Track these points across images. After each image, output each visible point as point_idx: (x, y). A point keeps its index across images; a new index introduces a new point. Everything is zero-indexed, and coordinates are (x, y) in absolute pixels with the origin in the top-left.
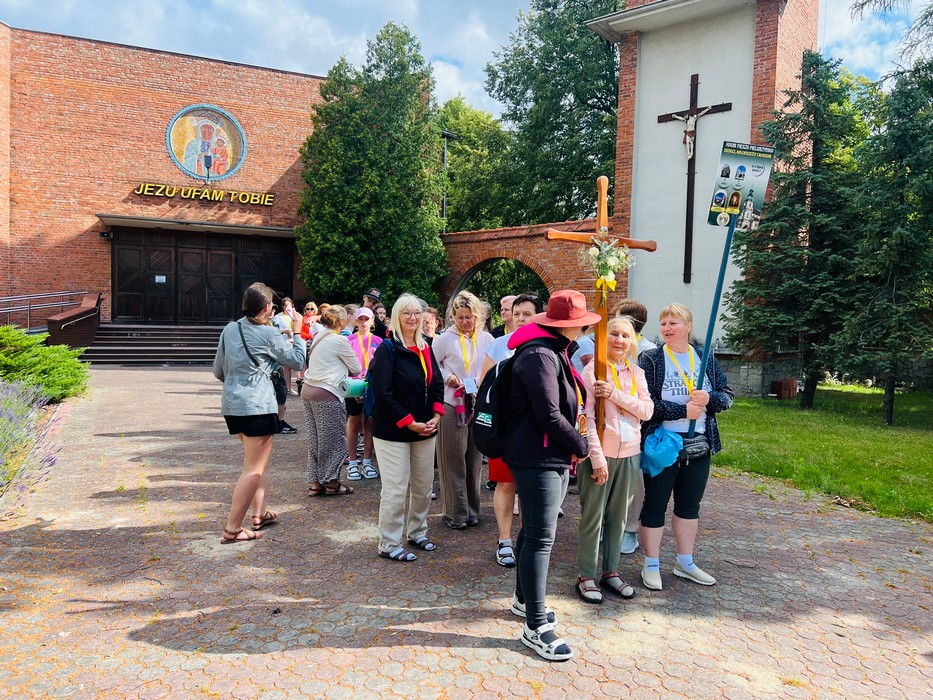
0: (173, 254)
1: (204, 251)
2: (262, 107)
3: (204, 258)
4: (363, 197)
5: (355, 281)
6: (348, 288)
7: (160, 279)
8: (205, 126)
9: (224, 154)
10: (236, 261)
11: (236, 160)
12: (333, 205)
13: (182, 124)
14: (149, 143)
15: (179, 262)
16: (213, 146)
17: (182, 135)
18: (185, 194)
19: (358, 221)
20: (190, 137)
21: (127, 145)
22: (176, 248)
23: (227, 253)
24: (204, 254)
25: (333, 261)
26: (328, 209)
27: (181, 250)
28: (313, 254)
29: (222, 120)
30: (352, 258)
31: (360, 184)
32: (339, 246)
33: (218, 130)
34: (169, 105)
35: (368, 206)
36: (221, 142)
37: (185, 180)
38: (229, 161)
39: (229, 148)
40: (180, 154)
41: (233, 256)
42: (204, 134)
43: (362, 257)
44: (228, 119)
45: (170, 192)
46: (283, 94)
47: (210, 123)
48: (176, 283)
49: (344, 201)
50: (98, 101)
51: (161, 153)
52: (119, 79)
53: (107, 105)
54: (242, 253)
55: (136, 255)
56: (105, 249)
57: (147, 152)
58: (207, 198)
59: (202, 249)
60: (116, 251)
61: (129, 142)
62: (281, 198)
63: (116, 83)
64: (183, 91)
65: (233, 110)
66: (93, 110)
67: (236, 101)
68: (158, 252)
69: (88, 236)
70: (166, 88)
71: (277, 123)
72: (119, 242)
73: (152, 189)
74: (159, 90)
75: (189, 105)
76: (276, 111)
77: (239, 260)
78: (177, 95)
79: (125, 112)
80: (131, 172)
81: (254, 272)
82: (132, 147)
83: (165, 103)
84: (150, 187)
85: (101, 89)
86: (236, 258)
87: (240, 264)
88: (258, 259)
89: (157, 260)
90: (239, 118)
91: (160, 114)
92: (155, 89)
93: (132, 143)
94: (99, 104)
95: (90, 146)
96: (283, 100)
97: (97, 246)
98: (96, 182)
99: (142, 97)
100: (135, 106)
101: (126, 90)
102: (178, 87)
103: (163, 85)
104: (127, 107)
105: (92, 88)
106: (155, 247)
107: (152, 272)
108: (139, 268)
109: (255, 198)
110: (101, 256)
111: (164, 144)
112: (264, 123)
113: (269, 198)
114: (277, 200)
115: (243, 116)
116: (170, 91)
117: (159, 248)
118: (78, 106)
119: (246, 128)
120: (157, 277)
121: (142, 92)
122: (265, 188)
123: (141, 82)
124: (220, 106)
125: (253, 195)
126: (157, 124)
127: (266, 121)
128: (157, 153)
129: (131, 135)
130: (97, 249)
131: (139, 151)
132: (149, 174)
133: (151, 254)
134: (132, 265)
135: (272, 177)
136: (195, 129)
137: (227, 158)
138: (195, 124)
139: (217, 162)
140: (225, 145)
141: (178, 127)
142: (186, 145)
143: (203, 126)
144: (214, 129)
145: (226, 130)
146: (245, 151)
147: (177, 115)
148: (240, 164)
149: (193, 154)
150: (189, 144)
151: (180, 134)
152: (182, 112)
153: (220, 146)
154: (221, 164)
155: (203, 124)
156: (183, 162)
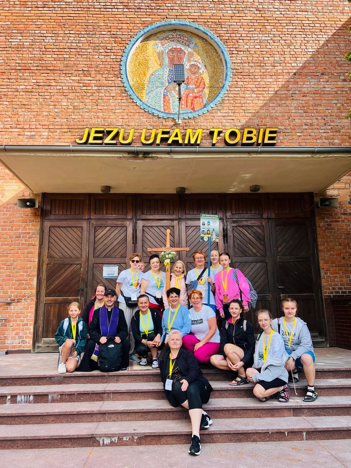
0: (130, 231)
3: (176, 234)
7: (110, 272)
8: (173, 50)
9: (199, 83)
10: (226, 237)
13: (142, 50)
14: (99, 77)
15: (139, 244)
17: (143, 65)
18: (147, 138)
20: (154, 65)
22: (135, 221)
24: (176, 228)
27: (141, 224)
29: (196, 40)
33: (191, 54)
34: (125, 26)
36: (195, 68)
37: (146, 122)
38: (206, 91)
39: (206, 75)
40: (141, 87)
42: (171, 60)
45: (125, 138)
47: (179, 46)
50: (36, 32)
51: (113, 88)
52: (64, 3)
53: (47, 35)
54: (234, 222)
55: (76, 236)
56: (32, 229)
57: (96, 88)
58: (178, 140)
59: (172, 220)
60: (46, 231)
61: (73, 78)
62: (287, 134)
63: (59, 9)
64: (143, 7)
65: (210, 23)
66: (28, 44)
67: (213, 12)
68: (108, 228)
69: (10, 211)
70: (122, 7)
71: (272, 33)
72: (52, 217)
73: (101, 135)
74: (113, 10)
75: (151, 24)
76: (269, 18)
77: (230, 234)
78: (136, 13)
79: (69, 41)
80: (73, 117)
81: (254, 251)
82: (77, 84)
83: (120, 25)
84: (97, 132)
85: (41, 18)
86: (224, 230)
87: (231, 240)
88: (259, 230)
89: (105, 242)
90: (219, 32)
91: (113, 39)
92: (108, 10)
93: (76, 78)
94: (37, 35)
95: (21, 87)
96: (277, 4)
97: (20, 226)
98: (26, 133)
99: (91, 21)
100: (82, 33)
101: (72, 15)
102: (137, 5)
103: (118, 4)
104: (71, 35)
105: (29, 18)
106: (103, 223)
107: (98, 260)
108: (79, 256)
109: (250, 135)
110: (25, 241)
111: (119, 75)
112: (254, 35)
113: (271, 132)
114: (281, 138)
115: (223, 29)
116: (127, 10)
117: (109, 222)
118: (10, 40)
119: (228, 44)
120: (104, 268)
121: (91, 16)
122: (262, 122)
123: (91, 4)
124: (192, 20)
125: (246, 130)
126: (109, 51)
127: (256, 32)
128: (108, 88)
129: (75, 68)
130: (20, 231)
131: (85, 88)
132: (98, 118)
133: (97, 233)
134: (69, 252)
135: (271, 105)
136: (160, 55)
137: (204, 88)
138: (160, 48)
139: (191, 95)
140: (201, 71)
141: (136, 55)
142: (148, 75)
143: (171, 50)
144: (185, 53)
145: (201, 52)
146: (230, 74)
147: (136, 37)
148: (224, 91)
149: (157, 87)
150: (152, 75)
151: (140, 64)
152: (142, 33)
153: (194, 73)
154: (196, 97)
155: (170, 48)
156: (144, 98)
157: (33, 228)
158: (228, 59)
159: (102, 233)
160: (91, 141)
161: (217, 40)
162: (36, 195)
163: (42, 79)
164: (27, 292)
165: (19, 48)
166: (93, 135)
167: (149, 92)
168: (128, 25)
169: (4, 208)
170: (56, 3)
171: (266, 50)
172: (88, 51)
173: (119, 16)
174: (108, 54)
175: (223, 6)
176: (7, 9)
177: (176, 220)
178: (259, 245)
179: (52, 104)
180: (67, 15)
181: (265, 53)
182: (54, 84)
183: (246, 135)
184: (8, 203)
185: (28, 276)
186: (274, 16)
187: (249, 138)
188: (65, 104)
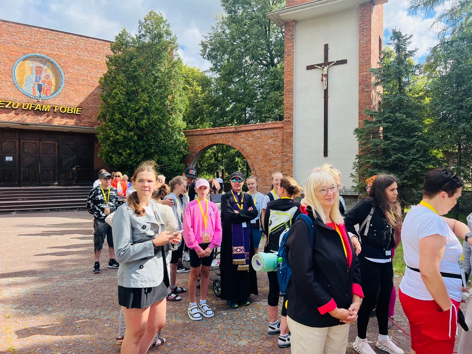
0: (17, 143)
1: (38, 141)
2: (74, 56)
3: (38, 145)
4: (139, 109)
5: (134, 158)
6: (131, 162)
7: (9, 159)
8: (37, 67)
9: (50, 84)
10: (58, 147)
11: (58, 87)
12: (121, 114)
13: (23, 65)
14: (2, 76)
15: (22, 148)
16: (43, 78)
17: (23, 72)
18: (25, 107)
19: (136, 123)
20: (28, 73)
22: (19, 140)
23: (53, 142)
24: (38, 144)
25: (120, 146)
26: (117, 116)
27: (23, 141)
28: (108, 142)
29: (49, 63)
30: (133, 144)
31: (137, 102)
32: (124, 137)
33: (46, 70)
34: (14, 53)
35: (142, 114)
37: (24, 99)
38: (53, 88)
39: (53, 80)
40: (22, 83)
41: (57, 144)
42: (37, 71)
43: (138, 143)
44: (52, 63)
45: (15, 106)
46: (86, 50)
47: (41, 65)
48: (20, 161)
49: (127, 111)
51: (9, 82)
54: (62, 142)
58: (39, 109)
59: (36, 140)
65: (55, 58)
67: (57, 52)
68: (7, 142)
70: (12, 43)
71: (83, 66)
73: (3, 104)
74: (8, 44)
76: (82, 59)
78: (20, 48)
83: (12, 52)
87: (61, 149)
88: (72, 146)
89: (6, 147)
90: (59, 62)
96: (86, 53)
102: (20, 43)
103: (10, 41)
106: (5, 140)
107: (3, 154)
112: (75, 66)
113: (79, 110)
114: (84, 111)
116: (15, 45)
117: (8, 139)
119: (63, 68)
122: (76, 104)
124: (47, 55)
126: (6, 64)
128: (6, 82)
132: (1, 95)
135: (80, 98)
137: (52, 86)
138: (31, 65)
139: (46, 88)
140: (51, 78)
141: (20, 67)
142: (25, 77)
144: (43, 69)
145: (51, 69)
146: (63, 82)
147: (20, 60)
148: (60, 90)
149: (30, 83)
150: (27, 77)
151: (21, 71)
152: (23, 58)
153: (47, 79)
154: (48, 90)
156: (24, 87)
159: (5, 144)
167: (26, 85)
173: (11, 48)
175: (62, 50)
178: (72, 151)
181: (79, 75)
183: (69, 110)
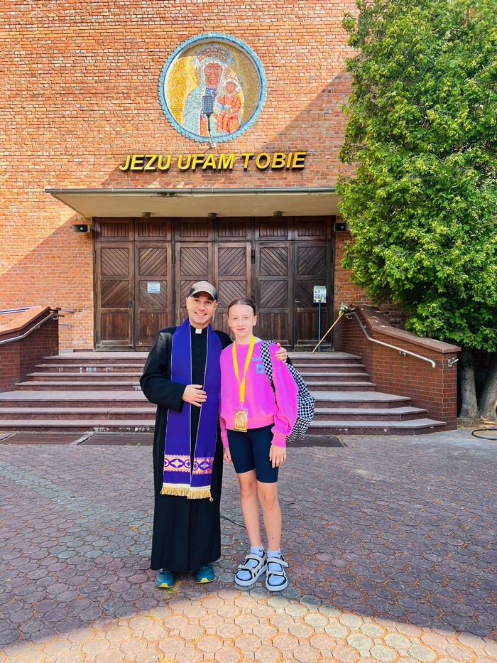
0: (169, 251)
1: (210, 244)
2: (289, 23)
3: (210, 255)
7: (154, 287)
8: (210, 66)
10: (253, 257)
13: (180, 67)
14: (139, 99)
16: (221, 92)
17: (180, 83)
18: (183, 165)
20: (191, 84)
21: (110, 105)
22: (173, 242)
24: (210, 250)
33: (228, 70)
34: (162, 42)
36: (231, 86)
37: (183, 146)
40: (178, 109)
41: (249, 249)
42: (208, 77)
45: (163, 164)
47: (217, 61)
48: (174, 292)
50: (77, 51)
51: (152, 112)
52: (101, 17)
53: (87, 55)
54: (261, 244)
55: (123, 256)
56: (86, 250)
57: (136, 112)
58: (212, 166)
59: (207, 242)
60: (98, 251)
61: (114, 102)
62: (316, 157)
63: (97, 24)
64: (180, 19)
65: (247, 35)
66: (70, 65)
67: (251, 21)
68: (150, 249)
69: (66, 234)
70: (158, 19)
71: (310, 44)
72: (102, 239)
73: (141, 162)
74: (151, 23)
75: (188, 37)
76: (309, 27)
77: (257, 255)
78: (173, 26)
79: (108, 61)
80: (117, 142)
81: (278, 270)
82: (117, 108)
83: (157, 40)
84: (137, 159)
85: (80, 35)
86: (252, 252)
87: (257, 261)
88: (284, 252)
89: (148, 262)
90: (256, 45)
91: (151, 57)
92: (145, 23)
93: (116, 102)
94: (78, 55)
95: (67, 112)
96: (318, 8)
97: (76, 247)
98: (75, 160)
99: (129, 37)
100: (121, 51)
101: (110, 31)
102: (174, 16)
103: (155, 16)
104: (111, 54)
105: (69, 35)
106: (146, 244)
107: (143, 278)
108: (127, 274)
109: (279, 160)
110: (82, 260)
111: (157, 98)
112: (291, 48)
113: (299, 156)
114: (310, 161)
115: (261, 42)
116: (164, 23)
117: (151, 244)
118: (53, 62)
119: (265, 58)
120: (148, 285)
121: (128, 30)
122: (293, 144)
123: (128, 16)
124: (229, 32)
125: (276, 154)
126: (147, 71)
127: (294, 44)
128: (147, 112)
129: (115, 91)
130: (77, 251)
131: (125, 112)
132: (139, 143)
133: (141, 254)
134: (118, 270)
135: (303, 126)
136: (197, 72)
137: (240, 108)
138: (197, 64)
139: (227, 115)
140: (237, 89)
141: (175, 72)
142: (186, 96)
143: (208, 66)
144: (222, 69)
145: (238, 68)
146: (265, 93)
147: (173, 55)
148: (258, 113)
149: (195, 108)
150: (190, 95)
151: (177, 83)
153: (231, 92)
154: (232, 118)
155: (207, 64)
156: (182, 120)
157: (88, 249)
158: (264, 75)
159: (145, 254)
160: (133, 168)
161: (254, 54)
162: (88, 219)
163: (85, 103)
164: (87, 303)
165: (62, 70)
166: (134, 162)
167: (187, 114)
168: (165, 40)
169: (61, 231)
170: (94, 17)
171: (302, 64)
172: (127, 71)
173: (156, 30)
174: (147, 74)
175: (261, 13)
176: (46, 26)
177: (210, 242)
178: (282, 265)
179: (96, 129)
180: (104, 31)
181: (301, 68)
182: (97, 108)
183: (276, 160)
184: (64, 226)
185: (86, 290)
186: (314, 23)
187: (278, 163)
188: (108, 129)
